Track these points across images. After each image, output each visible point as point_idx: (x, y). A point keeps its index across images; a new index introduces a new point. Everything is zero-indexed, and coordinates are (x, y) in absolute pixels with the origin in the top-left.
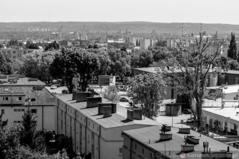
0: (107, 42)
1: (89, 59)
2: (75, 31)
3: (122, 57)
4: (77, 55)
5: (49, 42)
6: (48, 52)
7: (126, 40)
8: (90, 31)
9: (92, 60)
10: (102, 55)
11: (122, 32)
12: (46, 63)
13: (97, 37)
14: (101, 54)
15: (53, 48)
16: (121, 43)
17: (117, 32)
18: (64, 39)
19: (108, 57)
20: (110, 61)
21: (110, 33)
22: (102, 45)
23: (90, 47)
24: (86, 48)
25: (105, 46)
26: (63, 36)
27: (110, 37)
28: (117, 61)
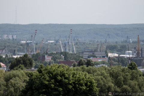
0: (107, 56)
1: (82, 81)
2: (57, 38)
3: (132, 79)
4: (63, 75)
5: (15, 57)
6: (14, 72)
7: (138, 54)
8: (80, 39)
9: (86, 85)
10: (99, 77)
11: (131, 41)
12: (12, 89)
13: (91, 48)
14: (98, 75)
15: (23, 66)
16: (129, 58)
17: (122, 39)
18: (39, 51)
19: (109, 78)
20: (113, 85)
21: (112, 41)
22: (99, 60)
23: (80, 64)
24: (74, 66)
25: (103, 63)
26: (37, 46)
27: (112, 48)
28: (124, 86)
